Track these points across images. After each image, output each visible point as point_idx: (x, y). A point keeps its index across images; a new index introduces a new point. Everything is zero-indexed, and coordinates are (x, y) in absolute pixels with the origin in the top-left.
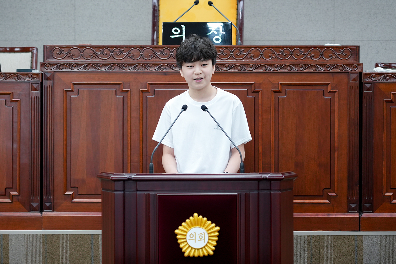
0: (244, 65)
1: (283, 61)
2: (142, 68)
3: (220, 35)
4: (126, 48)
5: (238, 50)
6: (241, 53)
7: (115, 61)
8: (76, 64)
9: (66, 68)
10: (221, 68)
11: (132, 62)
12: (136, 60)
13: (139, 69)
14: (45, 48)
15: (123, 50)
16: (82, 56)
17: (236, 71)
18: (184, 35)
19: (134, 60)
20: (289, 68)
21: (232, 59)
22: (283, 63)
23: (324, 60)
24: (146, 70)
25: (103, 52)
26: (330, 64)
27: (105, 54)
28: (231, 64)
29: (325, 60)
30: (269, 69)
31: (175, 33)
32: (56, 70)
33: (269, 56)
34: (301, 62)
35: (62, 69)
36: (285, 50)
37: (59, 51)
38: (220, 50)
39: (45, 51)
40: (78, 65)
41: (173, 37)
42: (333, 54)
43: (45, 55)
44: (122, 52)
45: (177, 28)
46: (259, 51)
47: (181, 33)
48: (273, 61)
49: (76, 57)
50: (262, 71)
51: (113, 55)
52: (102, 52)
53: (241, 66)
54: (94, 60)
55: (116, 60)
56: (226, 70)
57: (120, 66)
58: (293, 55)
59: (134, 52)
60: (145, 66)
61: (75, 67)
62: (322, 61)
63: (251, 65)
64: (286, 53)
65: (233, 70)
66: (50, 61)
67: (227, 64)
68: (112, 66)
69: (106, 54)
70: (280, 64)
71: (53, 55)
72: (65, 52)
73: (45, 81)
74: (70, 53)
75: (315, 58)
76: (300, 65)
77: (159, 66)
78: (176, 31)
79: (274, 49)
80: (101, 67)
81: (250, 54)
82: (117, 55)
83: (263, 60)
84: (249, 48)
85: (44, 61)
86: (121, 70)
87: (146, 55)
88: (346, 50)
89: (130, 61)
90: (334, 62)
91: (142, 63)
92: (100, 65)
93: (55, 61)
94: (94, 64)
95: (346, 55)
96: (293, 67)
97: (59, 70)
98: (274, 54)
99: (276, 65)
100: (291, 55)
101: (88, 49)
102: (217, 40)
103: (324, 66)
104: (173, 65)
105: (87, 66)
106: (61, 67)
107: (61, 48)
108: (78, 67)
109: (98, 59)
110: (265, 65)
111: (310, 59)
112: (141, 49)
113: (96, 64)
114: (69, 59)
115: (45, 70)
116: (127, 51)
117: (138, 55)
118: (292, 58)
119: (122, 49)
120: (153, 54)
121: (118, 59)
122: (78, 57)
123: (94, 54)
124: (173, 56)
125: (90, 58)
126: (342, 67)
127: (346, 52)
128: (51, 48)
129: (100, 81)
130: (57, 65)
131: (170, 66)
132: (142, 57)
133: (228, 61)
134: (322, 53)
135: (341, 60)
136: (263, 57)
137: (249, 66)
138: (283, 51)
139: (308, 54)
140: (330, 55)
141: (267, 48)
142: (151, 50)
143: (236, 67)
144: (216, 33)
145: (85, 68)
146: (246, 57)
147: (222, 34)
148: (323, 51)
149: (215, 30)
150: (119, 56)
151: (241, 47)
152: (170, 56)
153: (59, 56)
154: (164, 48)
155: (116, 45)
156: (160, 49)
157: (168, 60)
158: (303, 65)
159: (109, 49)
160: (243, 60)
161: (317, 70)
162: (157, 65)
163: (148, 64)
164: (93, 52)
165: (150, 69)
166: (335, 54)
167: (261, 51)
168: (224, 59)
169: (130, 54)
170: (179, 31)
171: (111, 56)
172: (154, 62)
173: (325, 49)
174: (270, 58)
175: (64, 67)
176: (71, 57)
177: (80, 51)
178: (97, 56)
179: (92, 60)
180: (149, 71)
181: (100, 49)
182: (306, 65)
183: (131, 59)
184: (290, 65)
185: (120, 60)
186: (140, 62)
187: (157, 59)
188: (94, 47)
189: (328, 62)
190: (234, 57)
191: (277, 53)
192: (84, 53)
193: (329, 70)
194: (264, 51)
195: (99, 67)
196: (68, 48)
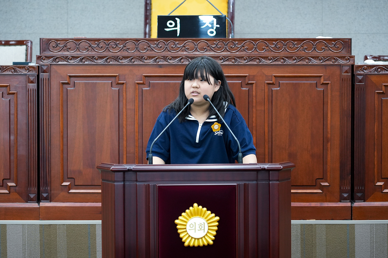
0: (238, 58)
1: (277, 53)
2: (137, 61)
3: (215, 28)
4: (122, 41)
5: (232, 43)
6: (235, 46)
7: (110, 54)
8: (72, 57)
9: (63, 60)
11: (128, 55)
12: (131, 52)
13: (134, 62)
14: (41, 41)
15: (119, 43)
16: (78, 49)
17: (231, 63)
18: (178, 29)
19: (129, 53)
20: (282, 61)
21: (227, 52)
22: (276, 56)
23: (317, 52)
24: (141, 63)
26: (323, 57)
27: (100, 47)
28: (225, 56)
30: (263, 62)
31: (170, 26)
32: (52, 63)
33: (263, 48)
34: (294, 55)
35: (58, 62)
36: (278, 43)
37: (55, 44)
38: (215, 42)
39: (41, 44)
40: (74, 58)
41: (167, 30)
42: (326, 46)
43: (42, 48)
44: (117, 45)
45: (172, 21)
46: (253, 44)
47: (176, 26)
48: (267, 54)
49: (72, 50)
50: (255, 63)
51: (109, 48)
52: (98, 45)
53: (235, 58)
54: (90, 53)
55: (111, 53)
57: (116, 58)
58: (286, 48)
59: (129, 45)
60: (141, 58)
61: (71, 59)
62: (315, 54)
63: (245, 57)
64: (280, 46)
65: (227, 63)
66: (46, 54)
67: (221, 56)
68: (108, 59)
69: (102, 47)
70: (274, 57)
71: (49, 48)
72: (61, 45)
73: (41, 74)
74: (66, 46)
75: (308, 51)
76: (294, 57)
77: (154, 59)
78: (171, 24)
79: (268, 41)
80: (97, 60)
81: (244, 46)
82: (113, 48)
83: (256, 53)
84: (242, 41)
85: (40, 54)
86: (116, 63)
87: (142, 48)
88: (338, 43)
89: (125, 54)
90: (327, 54)
91: (138, 55)
92: (96, 58)
93: (51, 54)
94: (90, 56)
95: (338, 47)
96: (286, 59)
97: (55, 63)
98: (268, 46)
99: (269, 58)
100: (284, 48)
101: (84, 42)
102: (212, 32)
103: (316, 58)
104: (168, 58)
105: (83, 59)
106: (57, 60)
107: (57, 41)
109: (93, 52)
110: (259, 58)
111: (303, 52)
112: (137, 42)
113: (92, 56)
114: (65, 52)
115: (42, 63)
116: (122, 44)
117: (134, 48)
118: (285, 50)
119: (118, 42)
120: (149, 46)
121: (114, 52)
122: (74, 50)
123: (89, 46)
124: (168, 49)
125: (85, 50)
126: (335, 59)
127: (338, 44)
128: (47, 41)
129: (96, 74)
130: (54, 58)
131: (165, 58)
132: (137, 50)
133: (222, 53)
134: (315, 46)
135: (334, 53)
136: (257, 50)
137: (243, 59)
138: (277, 43)
139: (302, 46)
140: (323, 47)
141: (260, 41)
142: (146, 43)
143: (230, 60)
144: (210, 26)
145: (81, 60)
146: (240, 50)
147: (217, 27)
148: (315, 43)
149: (209, 24)
150: (114, 49)
151: (235, 40)
152: (165, 49)
153: (55, 49)
154: (159, 41)
155: (112, 38)
156: (155, 42)
157: (163, 52)
158: (296, 57)
159: (105, 42)
160: (237, 53)
161: (310, 62)
162: (152, 58)
163: (144, 56)
164: (89, 45)
165: (146, 62)
166: (327, 47)
167: (254, 43)
168: (219, 52)
169: (126, 47)
170: (174, 24)
171: (106, 49)
172: (149, 54)
173: (318, 41)
174: (263, 50)
175: (60, 60)
176: (67, 50)
177: (76, 44)
178: (93, 49)
179: (88, 53)
180: (144, 63)
181: (96, 42)
182: (299, 57)
183: (127, 52)
184: (283, 57)
185: (116, 52)
186: (135, 54)
187: (152, 52)
188: (90, 40)
189: (320, 54)
190: (228, 49)
191: (270, 46)
192: (80, 46)
193: (322, 63)
194: (258, 44)
195: (94, 60)
196: (64, 42)
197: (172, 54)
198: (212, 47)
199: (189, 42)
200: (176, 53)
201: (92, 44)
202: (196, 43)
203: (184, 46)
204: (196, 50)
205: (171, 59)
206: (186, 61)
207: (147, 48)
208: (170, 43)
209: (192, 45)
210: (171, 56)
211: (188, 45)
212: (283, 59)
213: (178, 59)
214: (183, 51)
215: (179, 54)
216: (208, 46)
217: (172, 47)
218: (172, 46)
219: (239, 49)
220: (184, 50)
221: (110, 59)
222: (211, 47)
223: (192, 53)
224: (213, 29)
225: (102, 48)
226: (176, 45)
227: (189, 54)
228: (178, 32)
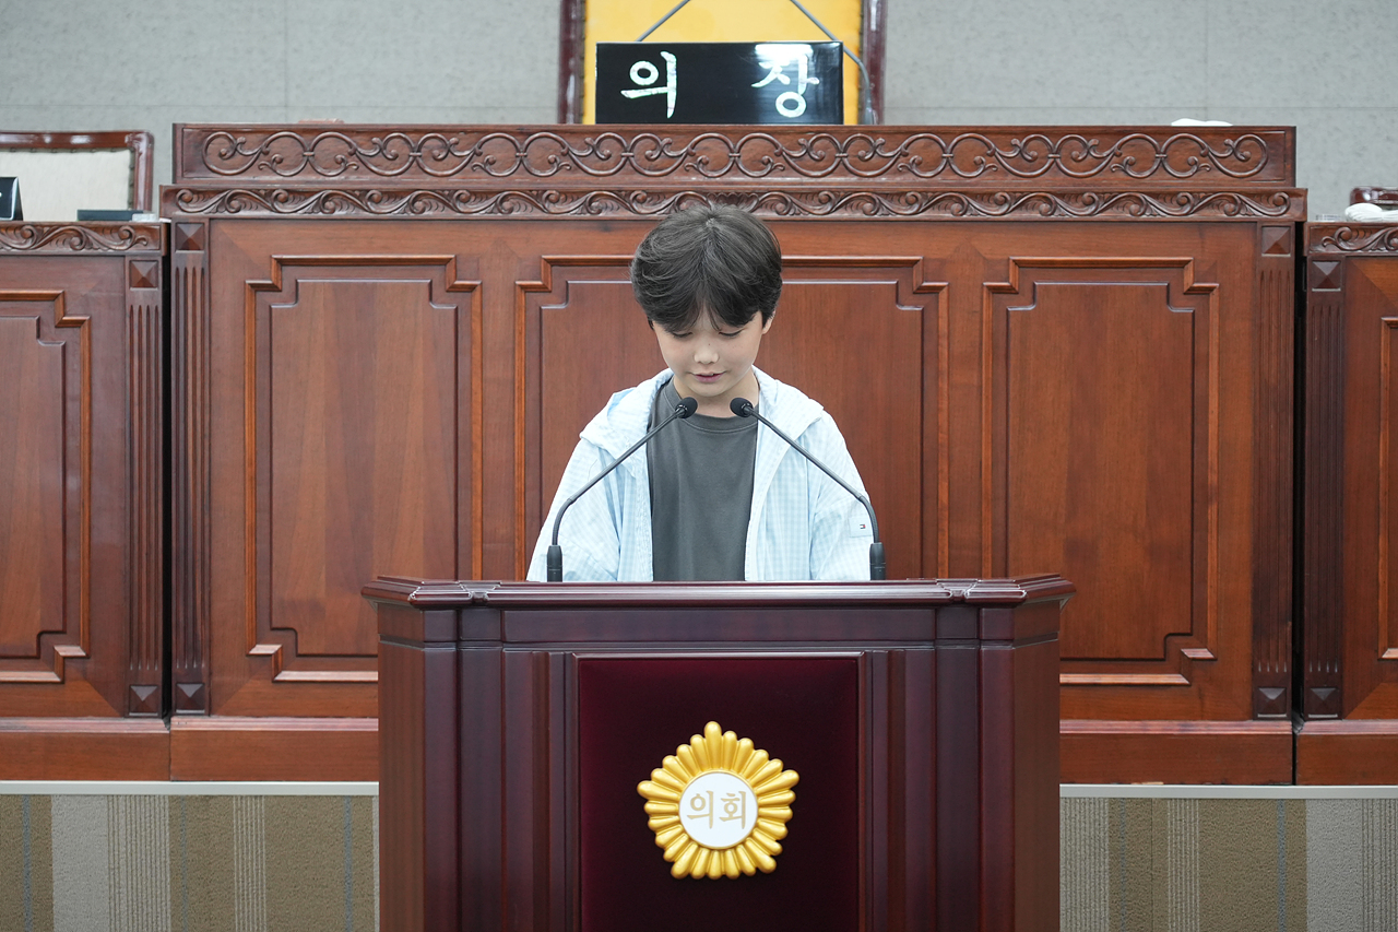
0: (885, 195)
1: (1025, 181)
2: (523, 207)
3: (802, 89)
4: (467, 136)
5: (863, 142)
6: (875, 152)
7: (425, 182)
8: (287, 190)
9: (254, 205)
10: (803, 205)
11: (489, 184)
12: (503, 177)
13: (511, 210)
14: (179, 134)
15: (456, 143)
16: (311, 164)
17: (859, 215)
18: (671, 90)
19: (494, 179)
20: (1044, 206)
21: (845, 176)
22: (1022, 188)
23: (1170, 176)
24: (538, 214)
25: (385, 148)
26: (1191, 193)
27: (390, 157)
28: (839, 190)
29: (1174, 177)
30: (974, 211)
31: (642, 81)
32: (218, 215)
33: (975, 162)
34: (1087, 185)
35: (238, 211)
36: (1032, 143)
37: (228, 144)
38: (801, 140)
39: (179, 145)
40: (295, 194)
41: (632, 94)
42: (1203, 156)
43: (179, 159)
44: (452, 149)
45: (648, 63)
46: (938, 146)
47: (662, 81)
48: (989, 182)
49: (289, 168)
50: (948, 216)
51: (420, 161)
52: (381, 150)
53: (876, 198)
55: (429, 178)
56: (821, 212)
57: (447, 198)
58: (1058, 161)
59: (495, 150)
60: (536, 197)
61: (285, 201)
62: (1163, 181)
63: (909, 194)
64: (1036, 154)
65: (846, 215)
66: (194, 182)
67: (824, 190)
68: (416, 199)
69: (396, 157)
70: (1015, 192)
71: (207, 159)
72: (249, 149)
73: (178, 252)
74: (266, 153)
75: (1139, 171)
76: (1086, 195)
77: (583, 199)
78: (644, 73)
79: (994, 137)
80: (378, 202)
81: (906, 155)
82: (435, 159)
83: (952, 179)
84: (902, 136)
85: (174, 181)
86: (448, 213)
87: (539, 161)
88: (1247, 143)
89: (480, 181)
90: (1207, 185)
91: (524, 187)
92: (375, 196)
93: (213, 182)
94: (354, 190)
95: (1247, 159)
96: (1058, 201)
97: (227, 214)
98: (993, 154)
99: (998, 196)
100: (1051, 160)
101: (330, 139)
102: (791, 105)
103: (1168, 198)
104: (633, 195)
105: (327, 198)
106: (235, 203)
107: (236, 135)
108: (296, 201)
109: (365, 174)
110: (961, 196)
111: (1122, 175)
112: (520, 137)
113: (360, 190)
114: (263, 174)
115: (179, 213)
116: (468, 144)
117: (510, 161)
118: (1056, 169)
119: (453, 140)
120: (563, 155)
121: (439, 173)
122: (296, 166)
123: (351, 154)
124: (635, 164)
125: (337, 168)
126: (1234, 201)
127: (1247, 148)
128: (199, 134)
129: (373, 253)
130: (222, 195)
131: (623, 197)
132: (521, 166)
133: (827, 179)
134: (1164, 153)
135: (1230, 178)
136: (954, 166)
137: (903, 200)
138: (1026, 144)
139: (1115, 155)
140: (1191, 158)
141: (967, 135)
142: (556, 143)
143: (855, 203)
144: (786, 80)
145: (321, 204)
146: (894, 167)
147: (809, 86)
148: (1165, 145)
149: (783, 72)
150: (440, 163)
151: (876, 132)
152: (621, 163)
153: (227, 162)
154: (603, 136)
155: (432, 125)
156: (588, 140)
157: (616, 175)
158: (1094, 195)
159: (408, 137)
160: (883, 179)
161: (1143, 214)
162: (575, 197)
163: (545, 191)
164: (350, 150)
165: (553, 211)
166: (1207, 158)
167: (944, 145)
168: (816, 174)
169: (481, 158)
170: (655, 74)
171: (412, 163)
172: (567, 183)
173: (1175, 137)
174: (977, 169)
175: (244, 202)
176: (271, 168)
177: (302, 145)
178: (363, 162)
179: (346, 178)
180: (547, 215)
181: (374, 139)
182: (1107, 196)
183: (485, 174)
184: (1049, 195)
185: (446, 175)
186: (515, 183)
187: (578, 175)
188: (353, 131)
189: (1182, 185)
190: (849, 165)
191: (1001, 152)
192: (316, 152)
193: (1187, 214)
194: (957, 147)
195: (369, 203)
196: (261, 136)
197: (648, 184)
198: (792, 157)
199: (710, 140)
200: (662, 179)
201: (360, 146)
202: (735, 144)
203: (692, 155)
204: (735, 168)
205: (642, 202)
207: (558, 160)
208: (642, 142)
209: (720, 149)
210: (644, 191)
211: (706, 148)
212: (1048, 201)
213: (667, 202)
214: (687, 171)
215: (674, 184)
216: (777, 155)
217: (648, 158)
218: (648, 152)
219: (889, 165)
220: (692, 169)
221: (425, 200)
222: (788, 157)
223: (718, 179)
224: (797, 92)
225: (398, 160)
226: (662, 151)
227: (707, 183)
228: (671, 103)
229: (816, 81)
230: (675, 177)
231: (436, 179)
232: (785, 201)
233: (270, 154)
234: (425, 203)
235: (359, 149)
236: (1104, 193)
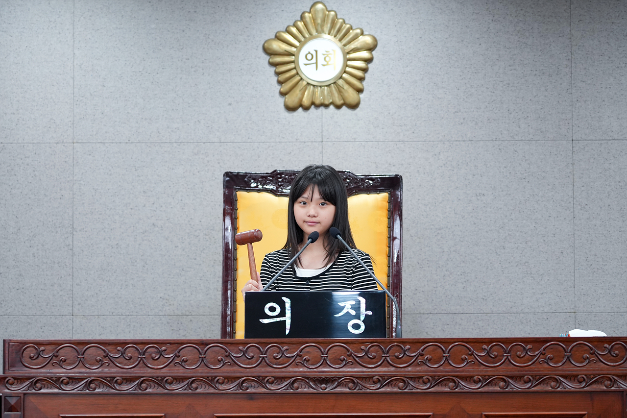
0: (411, 378)
1: (491, 369)
2: (204, 387)
3: (362, 318)
4: (171, 346)
5: (398, 348)
6: (405, 354)
7: (147, 372)
8: (69, 378)
9: (49, 386)
10: (364, 384)
11: (184, 373)
12: (193, 369)
13: (196, 388)
14: (7, 345)
15: (165, 350)
16: (82, 362)
17: (396, 390)
18: (288, 319)
19: (187, 370)
20: (502, 384)
21: (388, 367)
22: (489, 373)
23: (573, 366)
24: (212, 390)
25: (125, 353)
26: (585, 375)
27: (128, 358)
28: (384, 376)
29: (576, 366)
30: (462, 387)
31: (271, 313)
32: (29, 391)
33: (462, 359)
34: (526, 371)
35: (40, 389)
36: (494, 348)
37: (35, 351)
38: (363, 347)
39: (7, 352)
40: (73, 380)
41: (266, 321)
42: (592, 354)
43: (7, 360)
44: (163, 354)
45: (275, 304)
46: (441, 350)
47: (283, 314)
48: (471, 370)
49: (70, 364)
50: (447, 389)
51: (145, 361)
52: (122, 354)
53: (405, 380)
54: (106, 370)
55: (150, 370)
56: (374, 388)
57: (160, 381)
58: (509, 357)
59: (188, 353)
60: (211, 381)
61: (67, 383)
62: (569, 369)
63: (424, 378)
64: (496, 354)
65: (389, 389)
66: (15, 373)
67: (376, 375)
68: (142, 382)
69: (131, 358)
70: (485, 376)
71: (23, 360)
72: (47, 354)
73: (6, 413)
74: (57, 356)
75: (556, 363)
76: (526, 377)
77: (238, 381)
78: (272, 309)
79: (472, 344)
80: (120, 384)
81: (423, 355)
82: (153, 359)
83: (449, 368)
84: (420, 344)
85: (4, 372)
86: (160, 390)
87: (212, 360)
88: (617, 346)
89: (179, 371)
90: (594, 370)
91: (204, 375)
92: (119, 381)
93: (26, 373)
94: (107, 377)
95: (617, 355)
96: (510, 380)
97: (34, 391)
98: (472, 354)
99: (475, 378)
100: (505, 358)
101: (93, 348)
102: (356, 326)
103: (572, 378)
104: (266, 379)
105: (91, 382)
106: (38, 385)
107: (39, 346)
108: (73, 384)
109: (113, 368)
110: (454, 378)
111: (546, 365)
112: (201, 347)
113: (110, 377)
114: (54, 368)
115: (7, 391)
116: (172, 351)
117: (196, 360)
118: (508, 362)
119: (164, 348)
120: (227, 356)
121: (156, 367)
122: (73, 364)
123: (105, 357)
124: (268, 362)
125: (98, 364)
126: (611, 380)
127: (617, 349)
128: (18, 346)
129: (118, 413)
130: (31, 380)
131: (261, 380)
132: (203, 363)
133: (377, 369)
134: (570, 353)
135: (608, 367)
136: (450, 362)
137: (421, 381)
138: (491, 348)
139: (541, 354)
140: (585, 355)
141: (457, 343)
142: (222, 349)
143: (394, 383)
144: (353, 313)
145: (88, 385)
146: (415, 362)
147: (366, 315)
148: (570, 348)
149: (351, 309)
150: (156, 362)
151: (405, 342)
152: (259, 361)
153: (33, 361)
154: (249, 345)
155: (151, 340)
156: (241, 348)
157: (256, 368)
158: (530, 377)
159: (137, 347)
160: (410, 369)
161: (559, 387)
162: (233, 380)
163: (216, 377)
164: (104, 354)
165: (220, 389)
166: (594, 355)
167: (444, 349)
168: (371, 366)
169: (179, 358)
170: (278, 310)
171: (140, 361)
172: (228, 373)
173: (576, 343)
174: (463, 363)
175: (44, 384)
176: (59, 365)
177: (77, 351)
178: (112, 361)
179: (102, 370)
180: (217, 391)
181: (118, 348)
182: (537, 377)
183: (182, 368)
184: (504, 377)
185: (159, 369)
186: (199, 373)
187: (234, 368)
188: (106, 344)
189: (580, 370)
190: (390, 361)
191: (477, 353)
192: (85, 355)
193: (583, 387)
194: (452, 350)
195: (115, 385)
196: (53, 347)
197: (275, 372)
198: (357, 357)
199: (310, 347)
200: (283, 370)
201: (110, 352)
202: (325, 349)
203: (300, 356)
204: (325, 364)
205: (272, 383)
206: (303, 386)
207: (223, 359)
208: (271, 348)
209: (315, 353)
210: (273, 377)
211: (308, 352)
212: (504, 380)
213: (286, 383)
214: (297, 365)
215: (290, 373)
216: (349, 355)
217: (275, 358)
218: (275, 355)
219: (413, 361)
220: (300, 364)
221: (147, 383)
222: (355, 357)
223: (315, 370)
224: (359, 319)
225: (132, 360)
226: (283, 354)
227: (309, 372)
228: (288, 326)
229: (370, 313)
230: (290, 369)
231: (154, 371)
232: (353, 382)
233: (59, 357)
234: (147, 384)
235: (110, 354)
236: (536, 376)
